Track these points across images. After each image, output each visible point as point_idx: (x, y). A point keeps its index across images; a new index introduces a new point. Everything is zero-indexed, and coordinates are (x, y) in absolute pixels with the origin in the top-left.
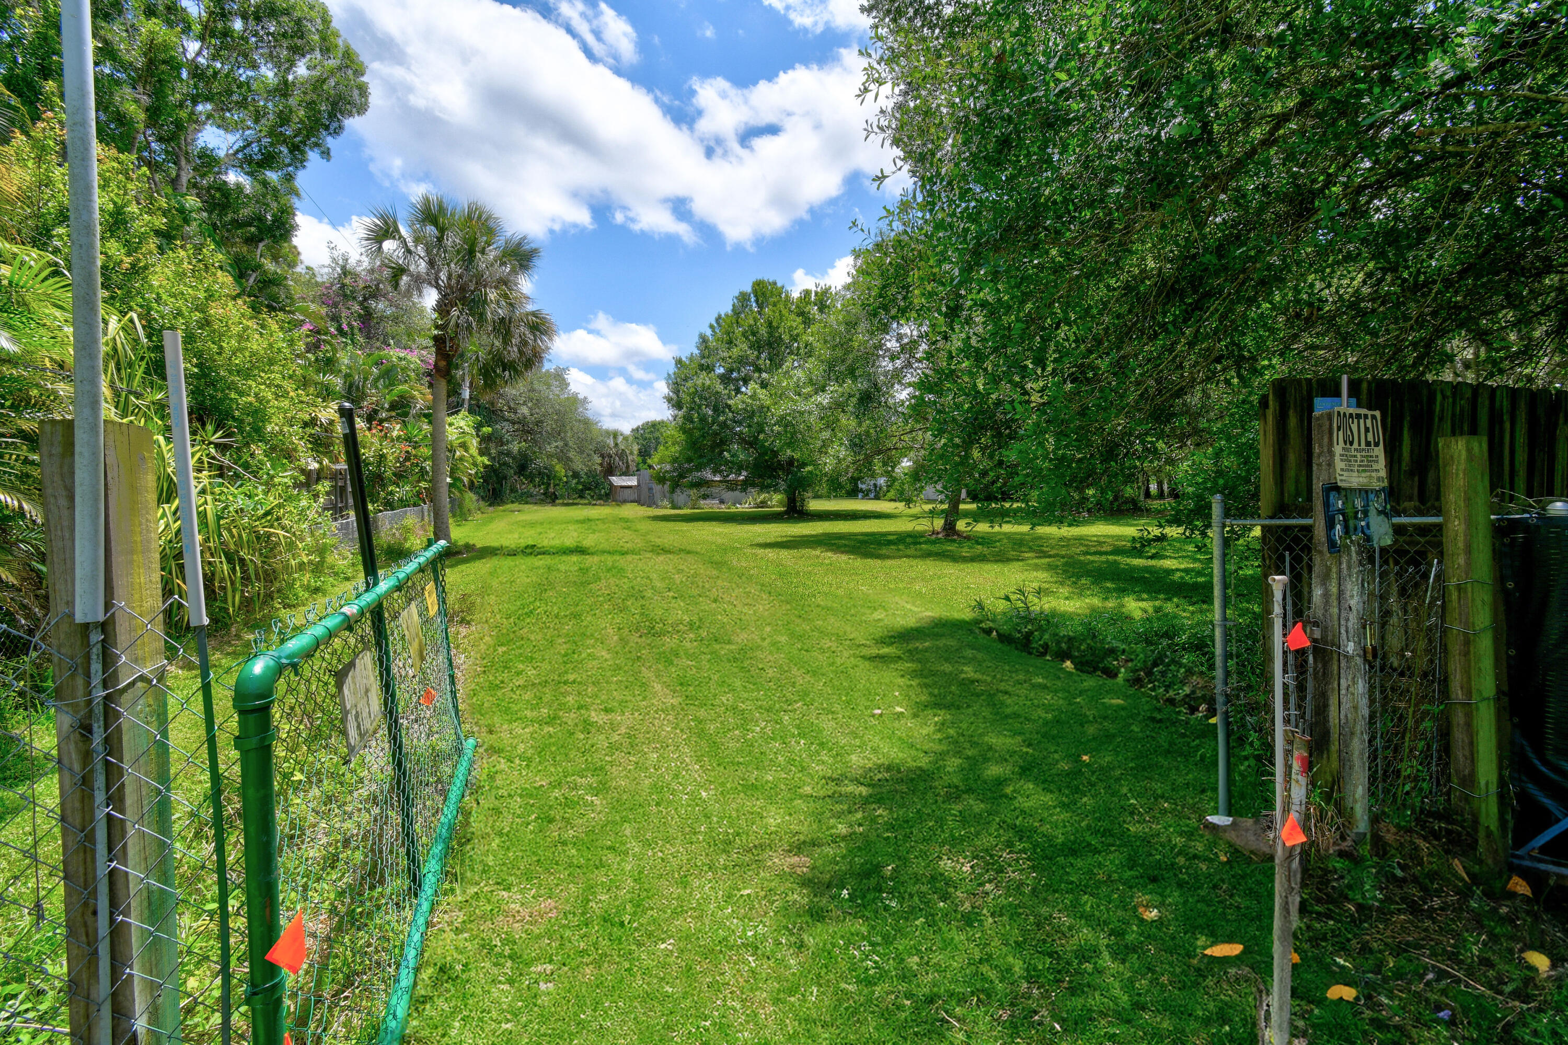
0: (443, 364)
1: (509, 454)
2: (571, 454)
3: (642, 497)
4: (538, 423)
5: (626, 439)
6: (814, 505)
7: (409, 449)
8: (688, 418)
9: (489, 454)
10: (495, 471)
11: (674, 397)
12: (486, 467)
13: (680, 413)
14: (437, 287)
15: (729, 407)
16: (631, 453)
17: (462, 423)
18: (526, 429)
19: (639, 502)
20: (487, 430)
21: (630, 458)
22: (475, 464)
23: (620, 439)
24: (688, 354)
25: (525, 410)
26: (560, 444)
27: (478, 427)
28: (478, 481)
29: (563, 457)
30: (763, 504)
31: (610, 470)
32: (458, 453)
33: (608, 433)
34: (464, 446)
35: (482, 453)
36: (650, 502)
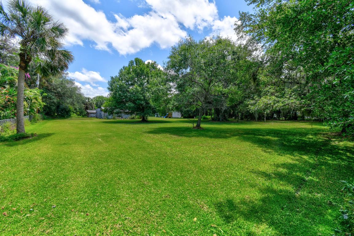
0: (23, 65)
1: (53, 102)
2: (75, 103)
3: (98, 116)
4: (64, 94)
5: (92, 100)
6: (150, 118)
7: (10, 98)
8: (115, 94)
9: (46, 102)
10: (48, 107)
11: (110, 88)
12: (45, 106)
13: (112, 92)
14: (22, 36)
15: (128, 91)
16: (94, 104)
17: (35, 91)
18: (59, 95)
19: (97, 117)
20: (45, 94)
21: (93, 105)
22: (40, 105)
23: (90, 100)
24: (115, 76)
25: (59, 90)
26: (71, 100)
27: (42, 93)
28: (41, 110)
29: (73, 104)
30: (133, 118)
31: (87, 108)
32: (33, 101)
33: (86, 98)
34: (36, 99)
35: (43, 102)
36: (101, 117)
